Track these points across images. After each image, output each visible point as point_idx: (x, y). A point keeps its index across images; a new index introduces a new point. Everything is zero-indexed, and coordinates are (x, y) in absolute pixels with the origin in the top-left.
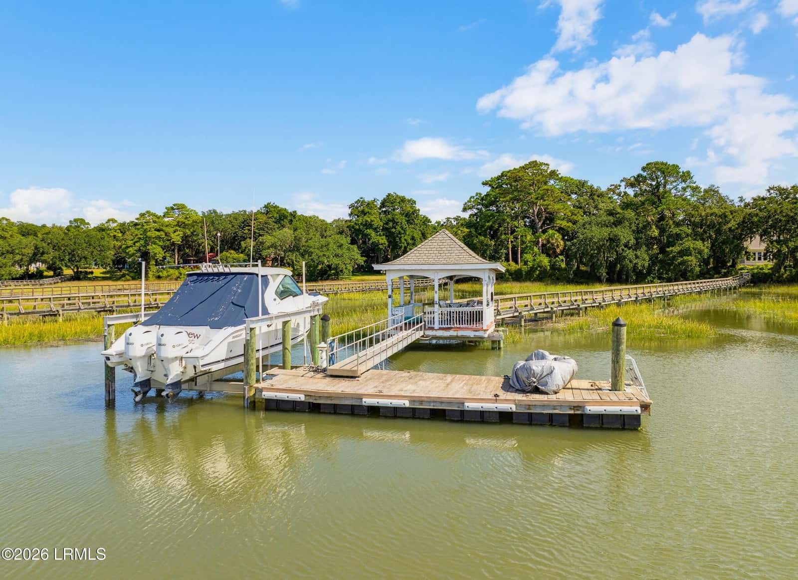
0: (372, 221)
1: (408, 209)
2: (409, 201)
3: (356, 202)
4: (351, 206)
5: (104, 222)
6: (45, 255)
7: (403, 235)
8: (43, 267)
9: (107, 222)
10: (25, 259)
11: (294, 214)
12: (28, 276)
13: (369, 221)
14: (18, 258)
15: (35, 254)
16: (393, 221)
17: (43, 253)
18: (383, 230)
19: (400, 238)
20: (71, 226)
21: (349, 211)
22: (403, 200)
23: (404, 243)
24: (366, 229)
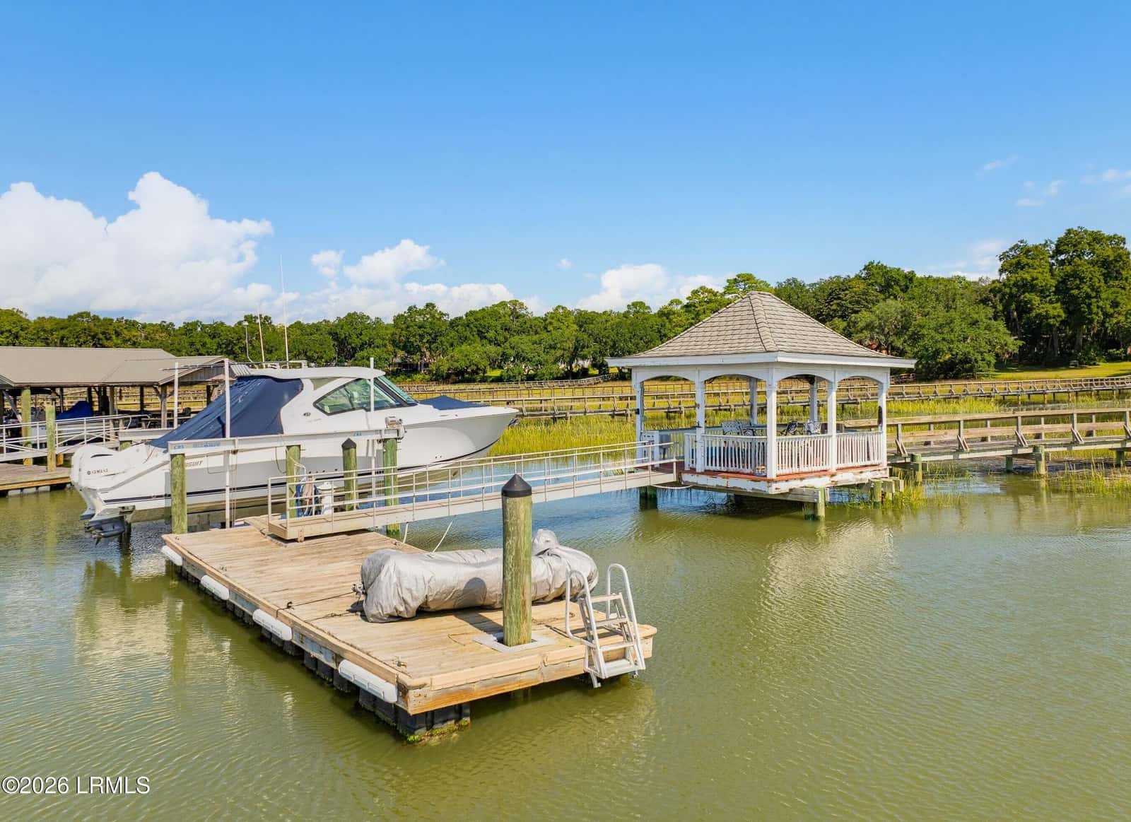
0: (1033, 279)
1: (1109, 253)
2: (1110, 239)
3: (1011, 250)
4: (1003, 257)
5: (667, 304)
6: (586, 349)
7: (1095, 300)
8: (587, 364)
9: (670, 305)
10: (567, 354)
11: (910, 278)
12: (570, 375)
13: (1029, 278)
14: (559, 353)
15: (576, 349)
16: (1075, 275)
17: (583, 347)
18: (1055, 293)
19: (1089, 305)
20: (628, 312)
21: (999, 264)
22: (1097, 238)
23: (1097, 314)
24: (1024, 293)
